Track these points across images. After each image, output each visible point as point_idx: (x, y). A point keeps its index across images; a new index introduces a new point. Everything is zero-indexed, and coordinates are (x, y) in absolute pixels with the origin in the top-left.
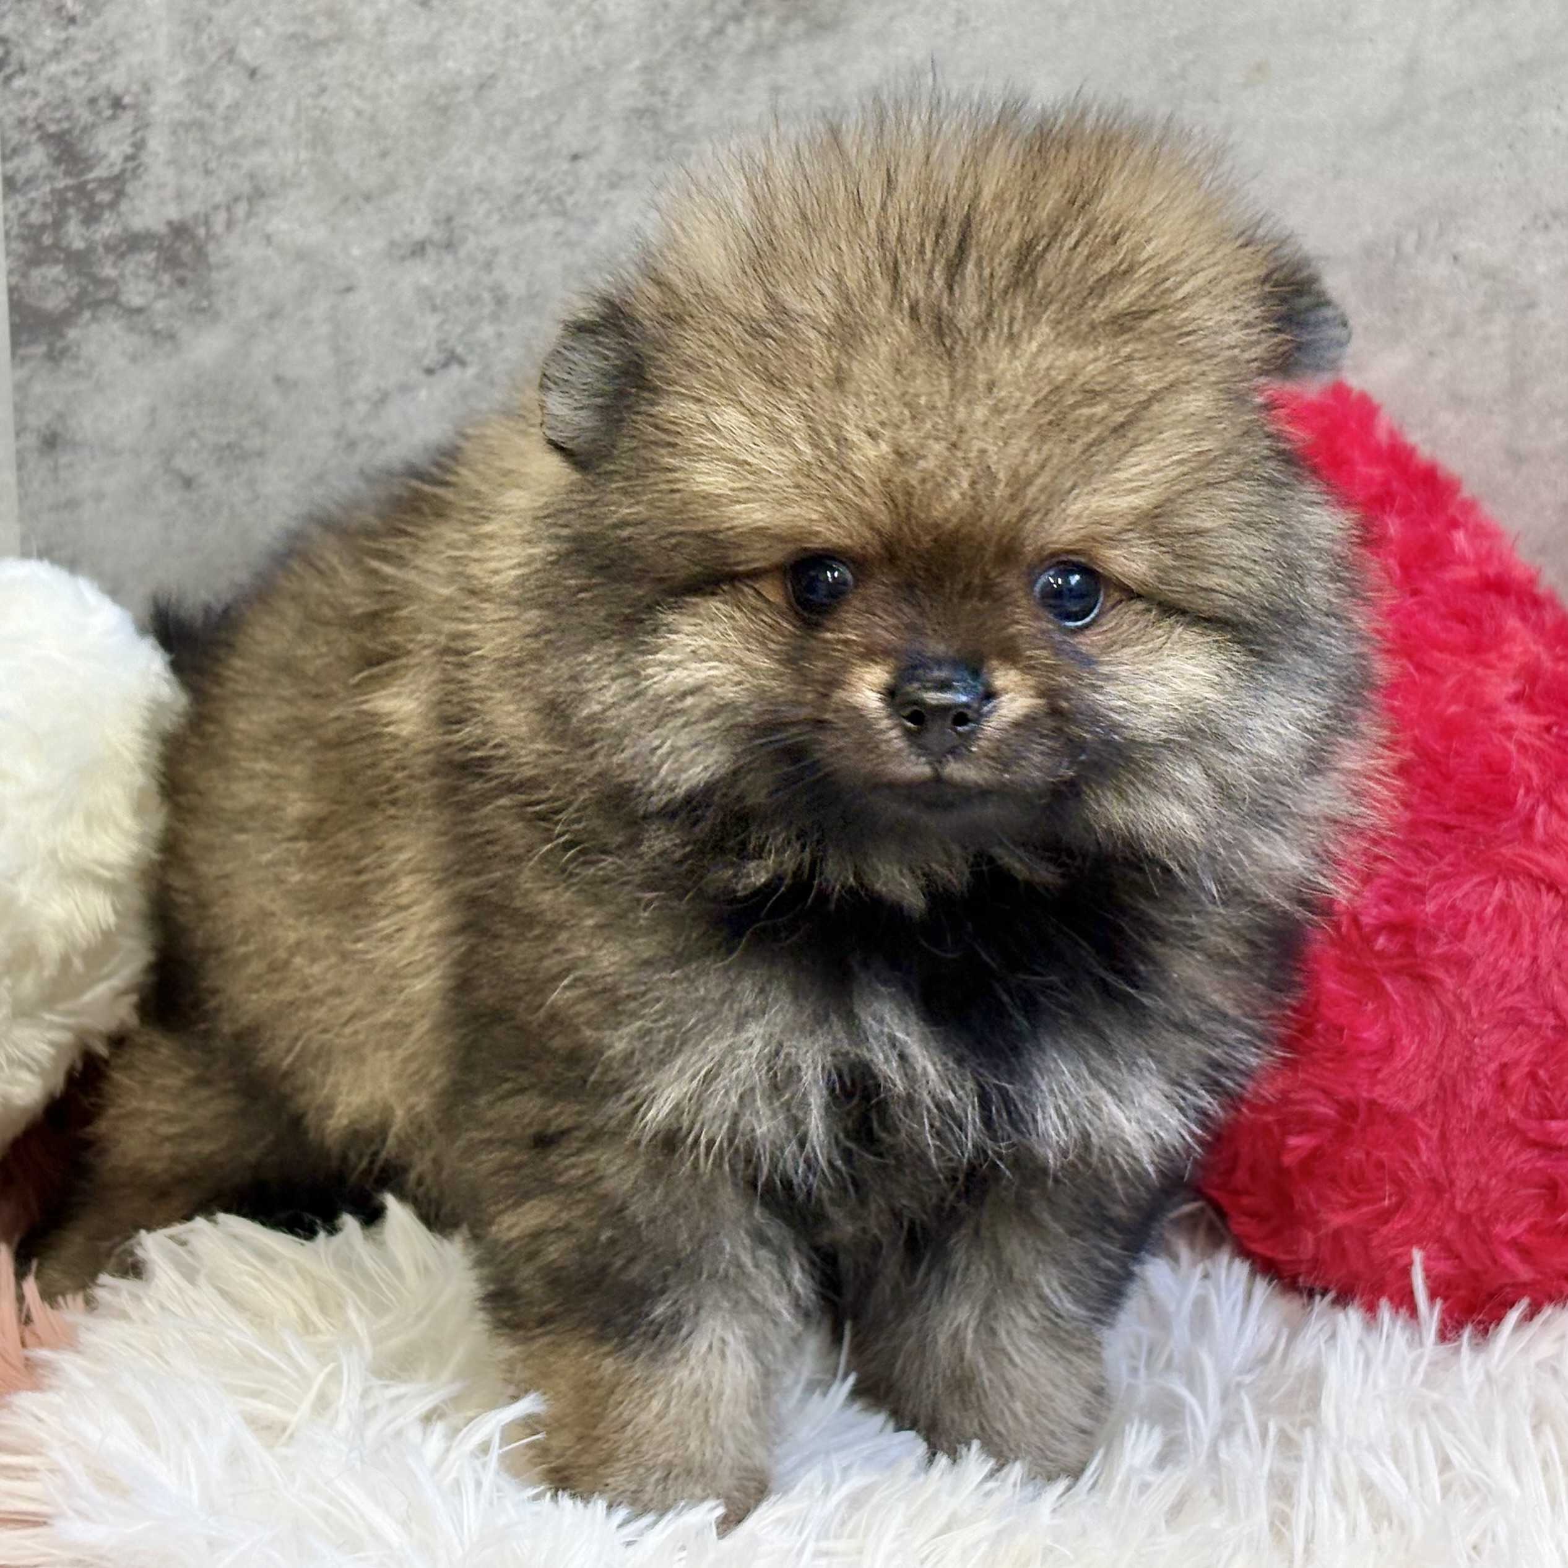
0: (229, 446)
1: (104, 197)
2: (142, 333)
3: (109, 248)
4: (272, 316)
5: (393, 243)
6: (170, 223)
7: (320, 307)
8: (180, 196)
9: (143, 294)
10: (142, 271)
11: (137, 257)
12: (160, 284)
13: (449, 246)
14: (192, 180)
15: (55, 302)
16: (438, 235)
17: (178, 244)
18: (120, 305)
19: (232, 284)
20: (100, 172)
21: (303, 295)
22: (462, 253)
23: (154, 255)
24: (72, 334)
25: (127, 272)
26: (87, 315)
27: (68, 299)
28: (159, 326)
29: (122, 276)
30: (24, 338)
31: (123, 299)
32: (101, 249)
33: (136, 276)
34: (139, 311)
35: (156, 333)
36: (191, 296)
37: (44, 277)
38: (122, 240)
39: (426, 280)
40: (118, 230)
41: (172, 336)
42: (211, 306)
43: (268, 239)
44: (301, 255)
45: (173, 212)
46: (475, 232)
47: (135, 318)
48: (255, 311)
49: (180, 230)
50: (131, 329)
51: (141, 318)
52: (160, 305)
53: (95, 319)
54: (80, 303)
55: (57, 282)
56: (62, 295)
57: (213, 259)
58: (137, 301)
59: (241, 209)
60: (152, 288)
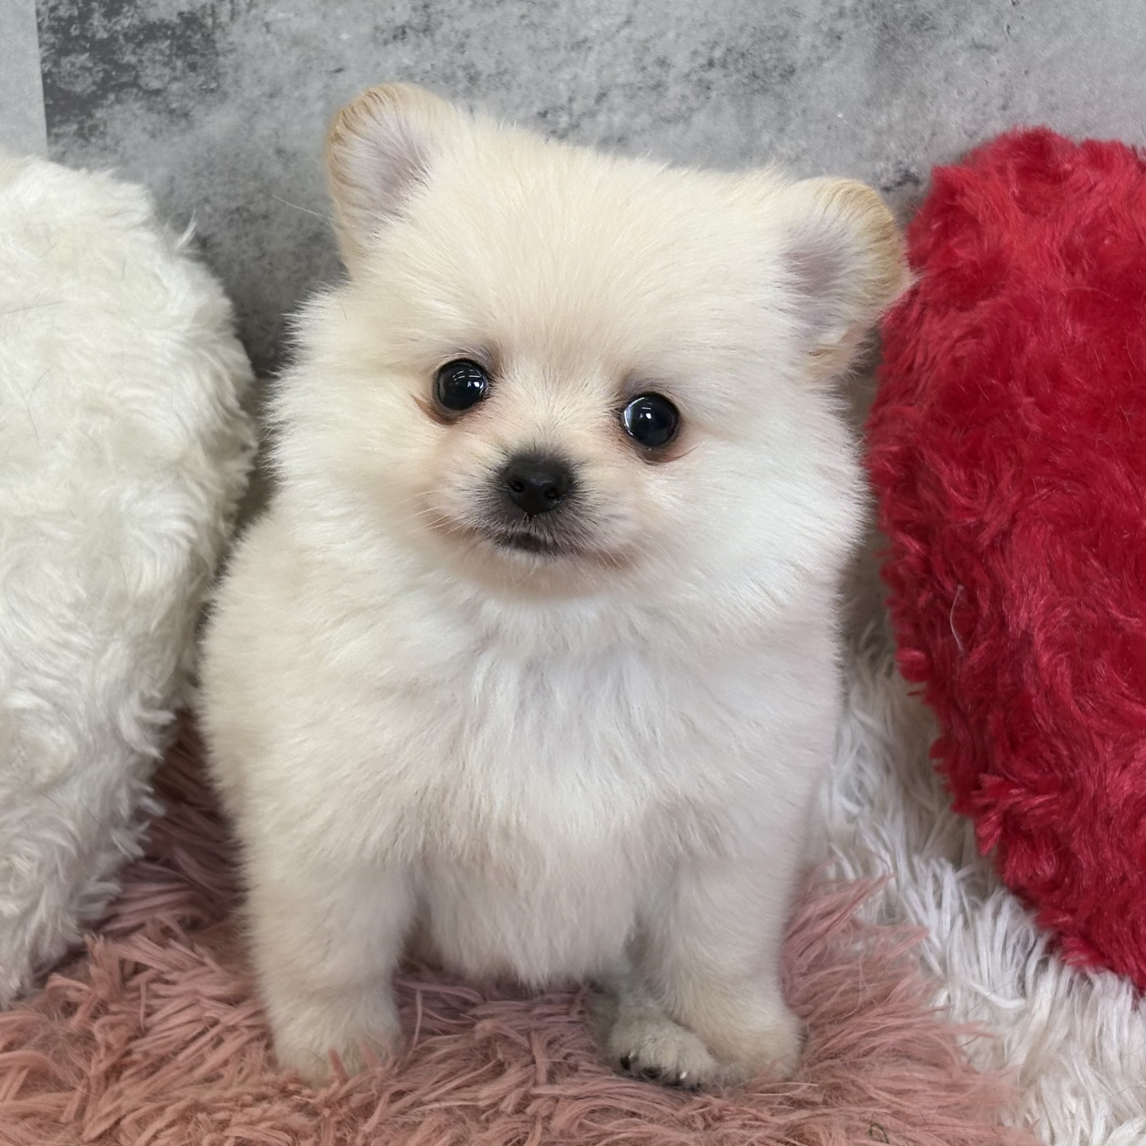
0: (238, 209)
2: (159, 113)
3: (128, 38)
4: (272, 96)
5: (377, 28)
6: (181, 14)
7: (314, 87)
9: (160, 77)
10: (158, 57)
11: (154, 45)
12: (174, 69)
13: (427, 30)
15: (83, 86)
16: (417, 20)
17: (189, 33)
18: (140, 88)
19: (237, 68)
21: (300, 76)
22: (438, 37)
23: (168, 42)
25: (144, 58)
26: (112, 97)
27: (94, 83)
28: (174, 106)
29: (140, 61)
30: (58, 118)
31: (142, 82)
32: (121, 38)
33: (154, 61)
34: (157, 92)
35: (172, 112)
36: (202, 78)
37: (73, 65)
38: (140, 30)
39: (406, 61)
40: (136, 22)
41: (186, 115)
42: (219, 87)
46: (449, 16)
47: (153, 98)
48: (257, 92)
50: (150, 109)
51: (159, 99)
52: (175, 87)
53: (118, 101)
54: (105, 87)
55: (83, 68)
56: (89, 80)
57: (219, 46)
58: (155, 84)
60: (167, 71)
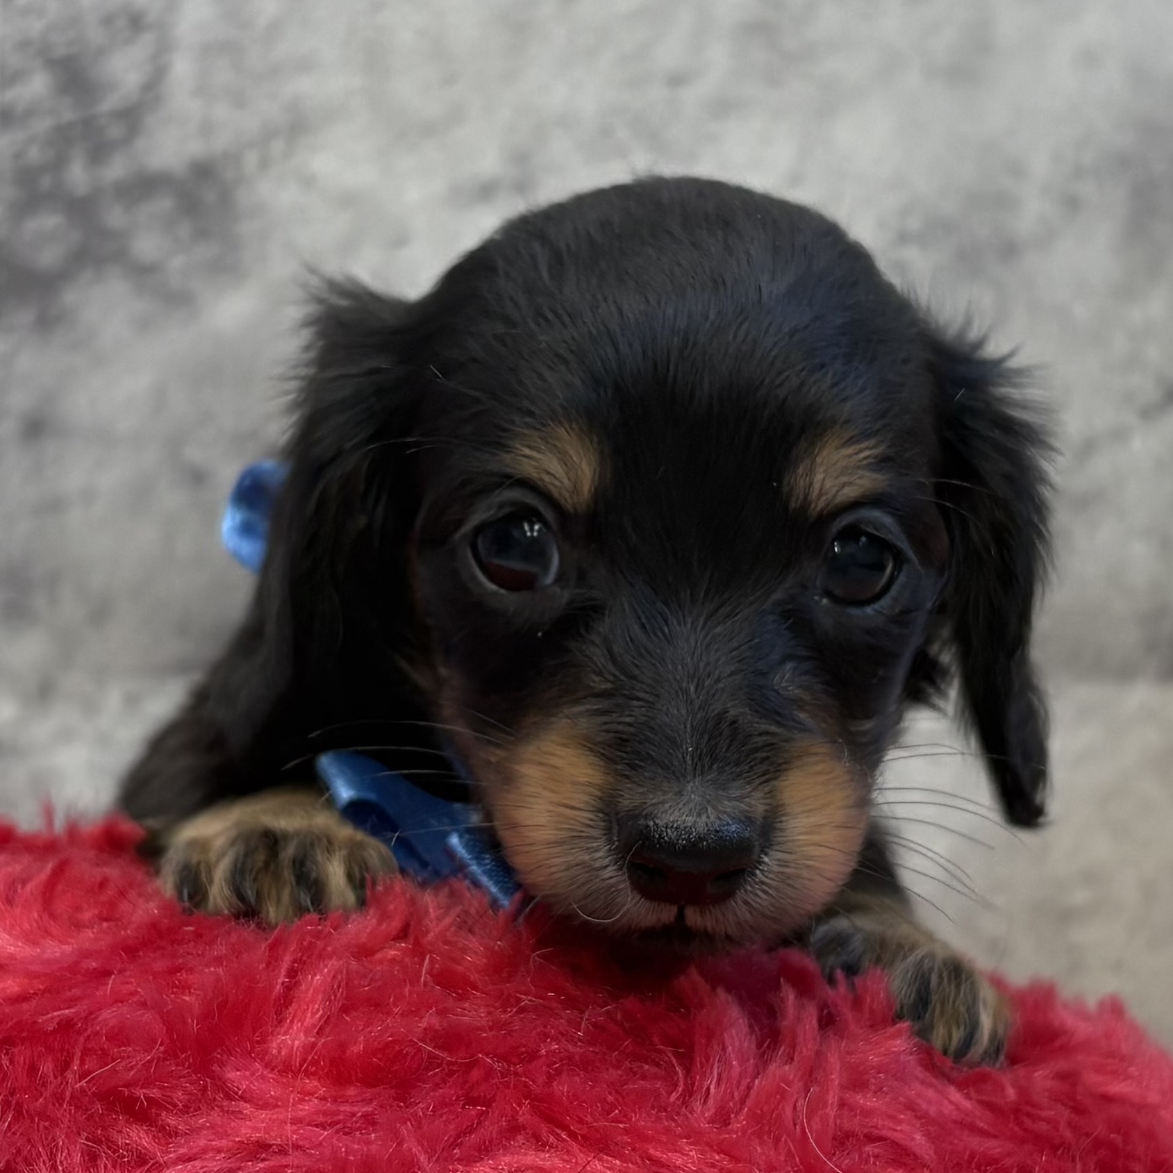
1: (115, 131)
8: (207, 129)
14: (222, 112)
20: (109, 103)
24: (70, 296)
43: (308, 181)
44: (348, 200)
45: (196, 148)
49: (204, 171)
59: (277, 146)
